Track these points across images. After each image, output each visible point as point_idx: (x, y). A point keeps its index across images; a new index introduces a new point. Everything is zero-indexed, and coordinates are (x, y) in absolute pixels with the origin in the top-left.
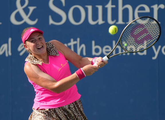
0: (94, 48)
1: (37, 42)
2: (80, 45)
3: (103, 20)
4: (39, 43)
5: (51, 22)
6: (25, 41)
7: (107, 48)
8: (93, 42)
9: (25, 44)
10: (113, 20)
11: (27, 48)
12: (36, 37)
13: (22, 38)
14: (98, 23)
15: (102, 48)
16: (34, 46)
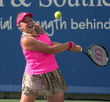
0: (72, 24)
1: (28, 22)
2: (62, 22)
3: (79, 3)
4: (30, 23)
5: (41, 5)
6: (20, 22)
7: (82, 24)
8: (72, 20)
9: (19, 24)
10: (86, 3)
11: (21, 27)
12: (28, 19)
13: (16, 20)
14: (75, 6)
15: (78, 24)
16: (26, 25)
